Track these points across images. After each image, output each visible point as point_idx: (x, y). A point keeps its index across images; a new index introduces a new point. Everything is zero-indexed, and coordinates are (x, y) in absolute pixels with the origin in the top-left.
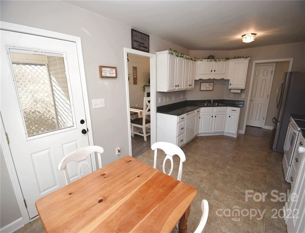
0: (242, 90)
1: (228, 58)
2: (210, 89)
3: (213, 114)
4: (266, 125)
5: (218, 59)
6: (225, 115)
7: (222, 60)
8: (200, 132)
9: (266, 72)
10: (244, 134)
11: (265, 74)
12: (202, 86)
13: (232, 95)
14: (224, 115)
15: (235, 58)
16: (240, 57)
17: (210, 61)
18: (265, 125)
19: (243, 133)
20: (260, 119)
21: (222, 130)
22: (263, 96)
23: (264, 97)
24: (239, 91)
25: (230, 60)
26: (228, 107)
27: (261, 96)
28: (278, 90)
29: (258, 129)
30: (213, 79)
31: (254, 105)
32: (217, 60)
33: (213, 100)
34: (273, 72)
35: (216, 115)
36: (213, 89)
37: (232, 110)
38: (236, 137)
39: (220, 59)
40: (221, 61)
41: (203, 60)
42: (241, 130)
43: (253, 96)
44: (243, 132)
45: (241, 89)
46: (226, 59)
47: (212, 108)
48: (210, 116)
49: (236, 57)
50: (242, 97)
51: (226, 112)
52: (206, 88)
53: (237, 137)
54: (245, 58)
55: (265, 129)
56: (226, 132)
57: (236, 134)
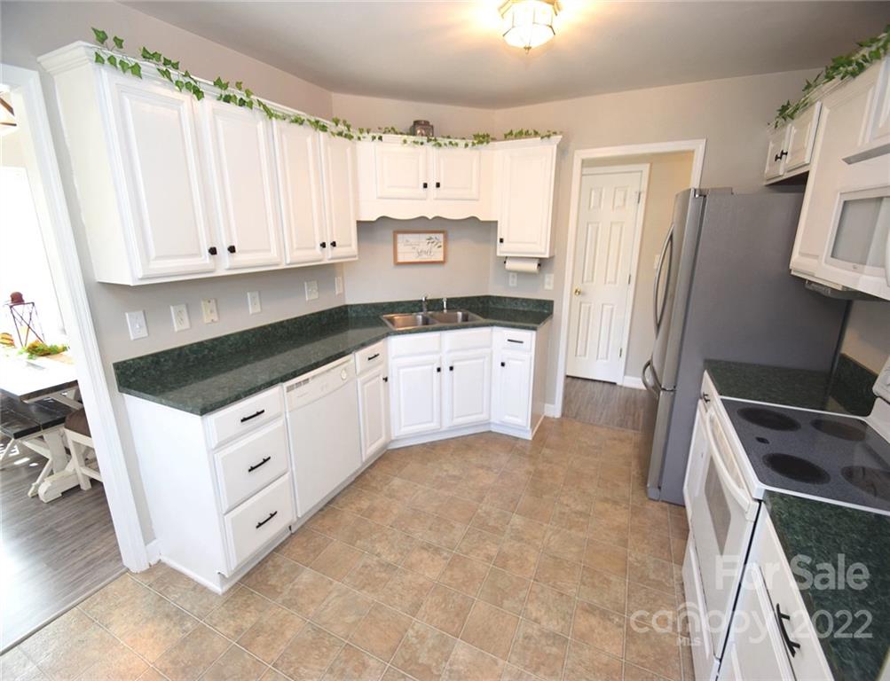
0: (542, 263)
1: (484, 137)
2: (433, 259)
3: (441, 358)
4: (630, 375)
5: (449, 137)
6: (487, 359)
7: (462, 143)
8: (395, 434)
9: (620, 195)
10: (558, 419)
11: (619, 202)
12: (401, 247)
13: (513, 282)
14: (484, 357)
15: (509, 135)
16: (527, 134)
17: (415, 142)
18: (625, 374)
19: (558, 414)
20: (609, 356)
21: (483, 417)
22: (616, 279)
23: (618, 280)
24: (533, 267)
25: (491, 143)
26: (496, 329)
27: (610, 277)
28: (657, 259)
29: (607, 386)
30: (437, 218)
31: (590, 308)
32: (440, 140)
33: (449, 300)
34: (643, 197)
35: (453, 361)
36: (445, 257)
37: (509, 340)
38: (529, 437)
39: (456, 138)
40: (457, 144)
41: (384, 136)
42: (549, 403)
43: (585, 279)
44: (554, 410)
45: (540, 259)
46: (476, 136)
47: (437, 334)
48: (430, 367)
49: (514, 133)
50: (547, 287)
51: (489, 346)
52: (420, 254)
53: (533, 439)
54: (542, 138)
55: (626, 388)
56: (498, 422)
57: (529, 428)
